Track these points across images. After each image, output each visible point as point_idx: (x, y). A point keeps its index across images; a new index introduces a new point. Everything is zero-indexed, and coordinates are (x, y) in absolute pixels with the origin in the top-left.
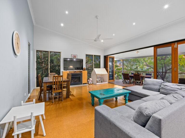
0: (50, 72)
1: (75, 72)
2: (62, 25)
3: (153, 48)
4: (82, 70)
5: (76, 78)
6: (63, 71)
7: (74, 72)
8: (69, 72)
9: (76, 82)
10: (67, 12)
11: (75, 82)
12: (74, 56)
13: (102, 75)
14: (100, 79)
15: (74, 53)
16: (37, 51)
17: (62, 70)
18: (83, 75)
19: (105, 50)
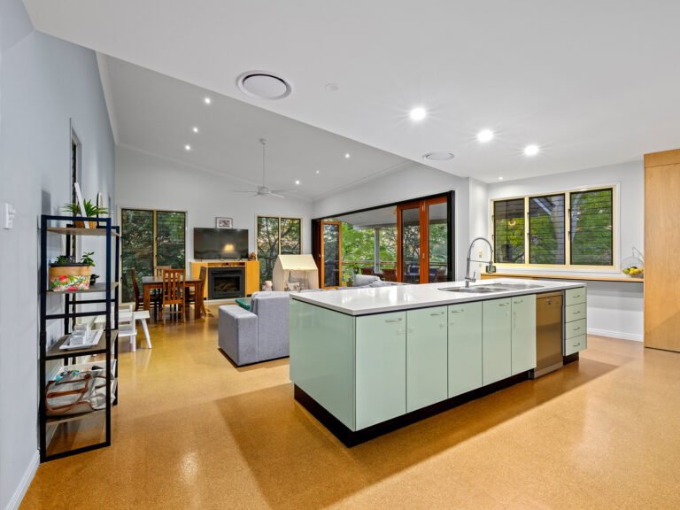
0: (158, 265)
1: (227, 264)
2: (188, 148)
3: (395, 207)
4: (244, 260)
5: (228, 279)
6: (193, 261)
7: (224, 264)
8: (209, 264)
9: (229, 292)
10: (196, 130)
11: (226, 290)
12: (224, 222)
13: (305, 272)
14: (298, 284)
15: (225, 215)
16: (123, 210)
17: (189, 258)
18: (248, 271)
19: (315, 202)
